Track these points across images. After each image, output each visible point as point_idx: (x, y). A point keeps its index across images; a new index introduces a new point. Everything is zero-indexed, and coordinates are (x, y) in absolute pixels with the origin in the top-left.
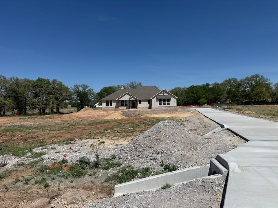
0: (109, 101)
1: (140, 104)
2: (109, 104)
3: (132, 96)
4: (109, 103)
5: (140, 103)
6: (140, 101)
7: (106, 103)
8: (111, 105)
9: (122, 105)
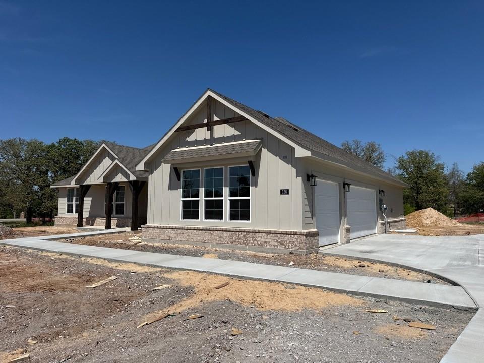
0: (75, 192)
2: (74, 203)
4: (74, 200)
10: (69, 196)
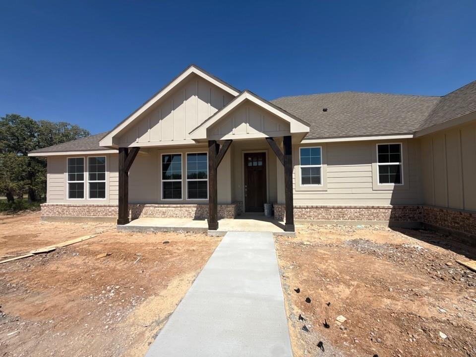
0: (86, 164)
1: (305, 181)
2: (86, 181)
3: (233, 98)
4: (86, 175)
5: (312, 178)
6: (313, 155)
7: (71, 178)
8: (98, 191)
9: (171, 192)
10: (71, 170)
